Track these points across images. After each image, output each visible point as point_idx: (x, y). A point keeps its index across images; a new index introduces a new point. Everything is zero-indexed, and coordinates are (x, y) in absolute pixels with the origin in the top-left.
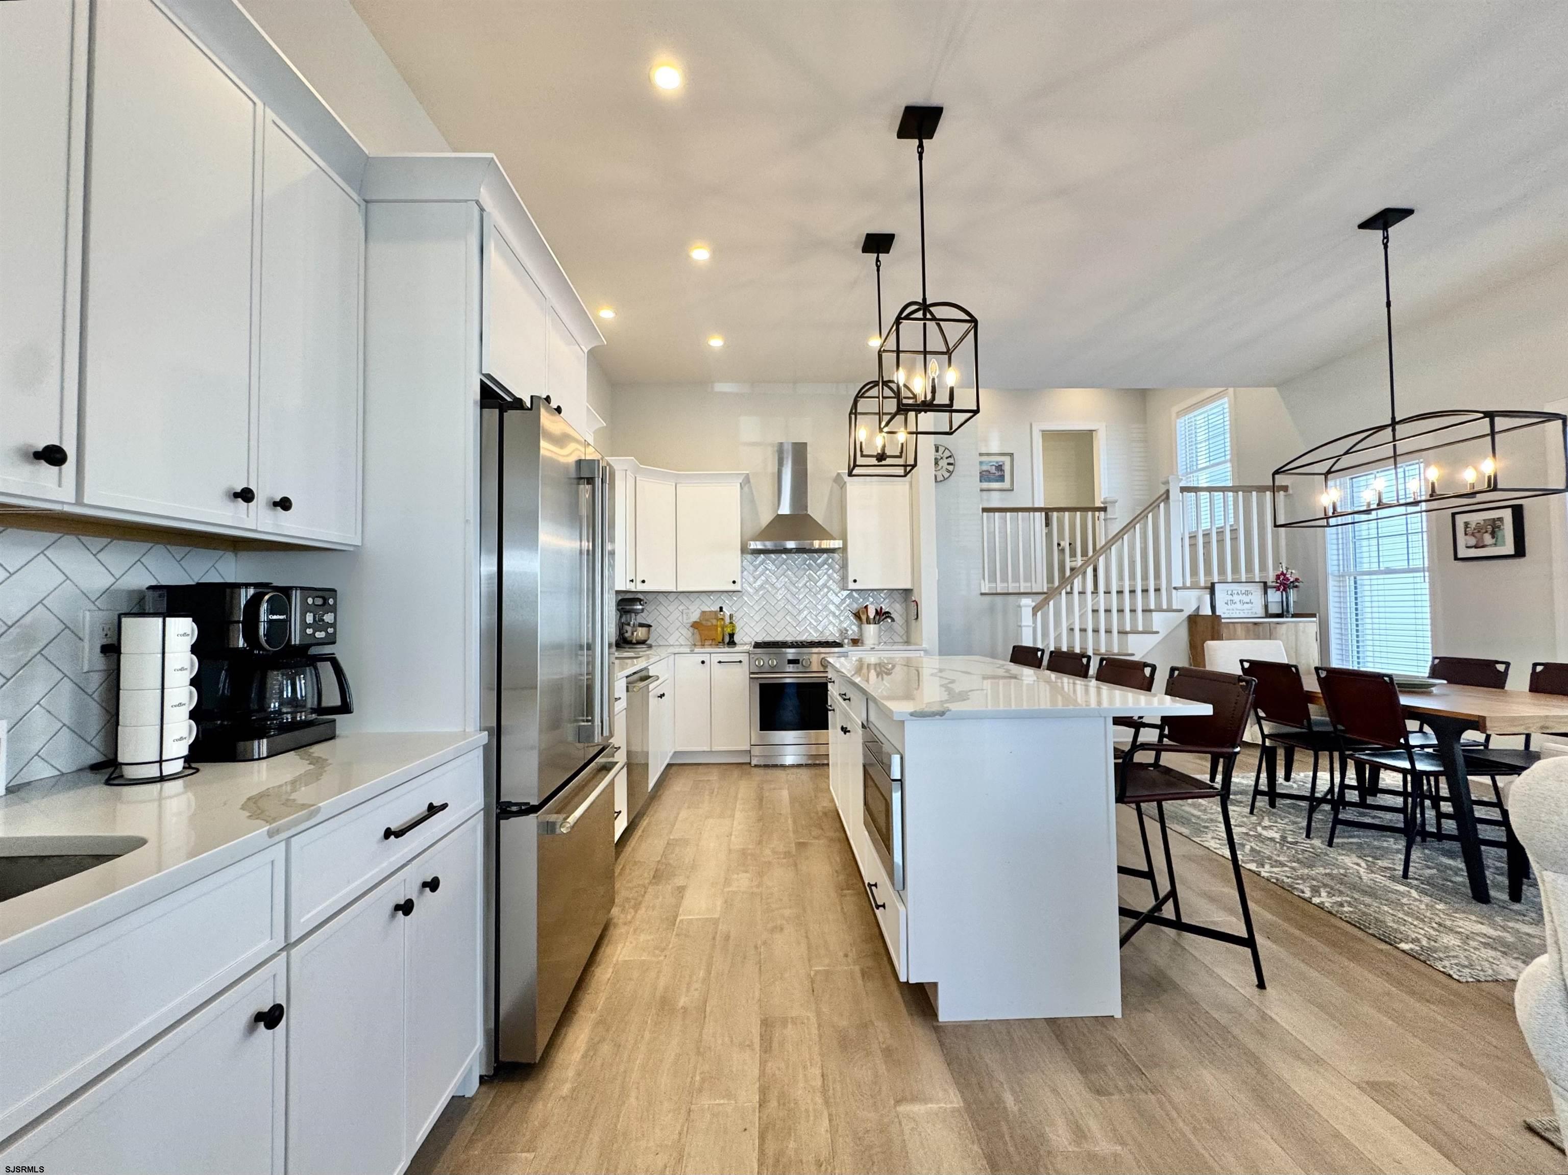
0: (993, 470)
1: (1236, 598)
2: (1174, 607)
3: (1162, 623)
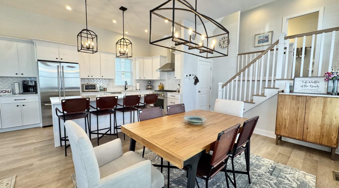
0: (264, 38)
1: (308, 84)
2: (276, 87)
3: (268, 93)
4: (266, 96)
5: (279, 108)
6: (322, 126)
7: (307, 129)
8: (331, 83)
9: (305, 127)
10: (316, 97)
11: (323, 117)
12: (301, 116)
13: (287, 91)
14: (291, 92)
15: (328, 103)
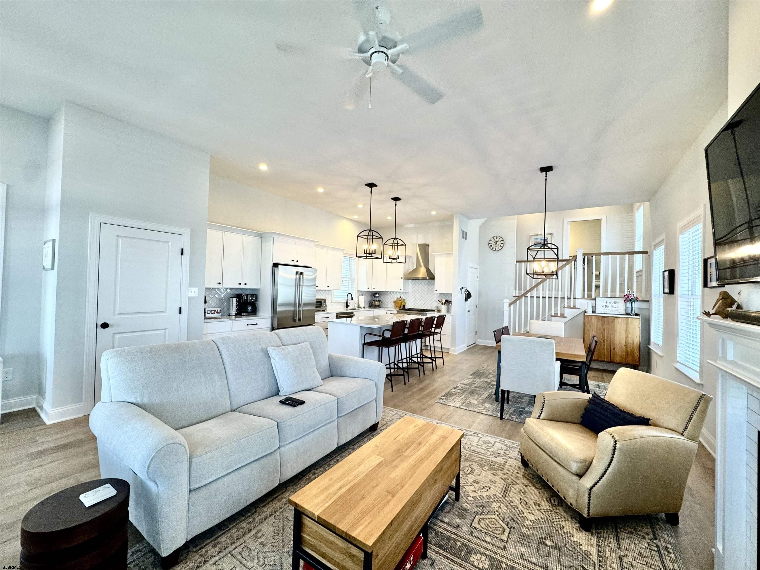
1: (609, 305)
2: (576, 307)
3: (569, 313)
4: (566, 317)
5: (586, 329)
6: (626, 346)
7: (614, 349)
8: (629, 305)
9: (612, 348)
10: (620, 317)
11: (627, 337)
12: (608, 337)
13: (590, 312)
14: (594, 312)
15: (630, 323)
